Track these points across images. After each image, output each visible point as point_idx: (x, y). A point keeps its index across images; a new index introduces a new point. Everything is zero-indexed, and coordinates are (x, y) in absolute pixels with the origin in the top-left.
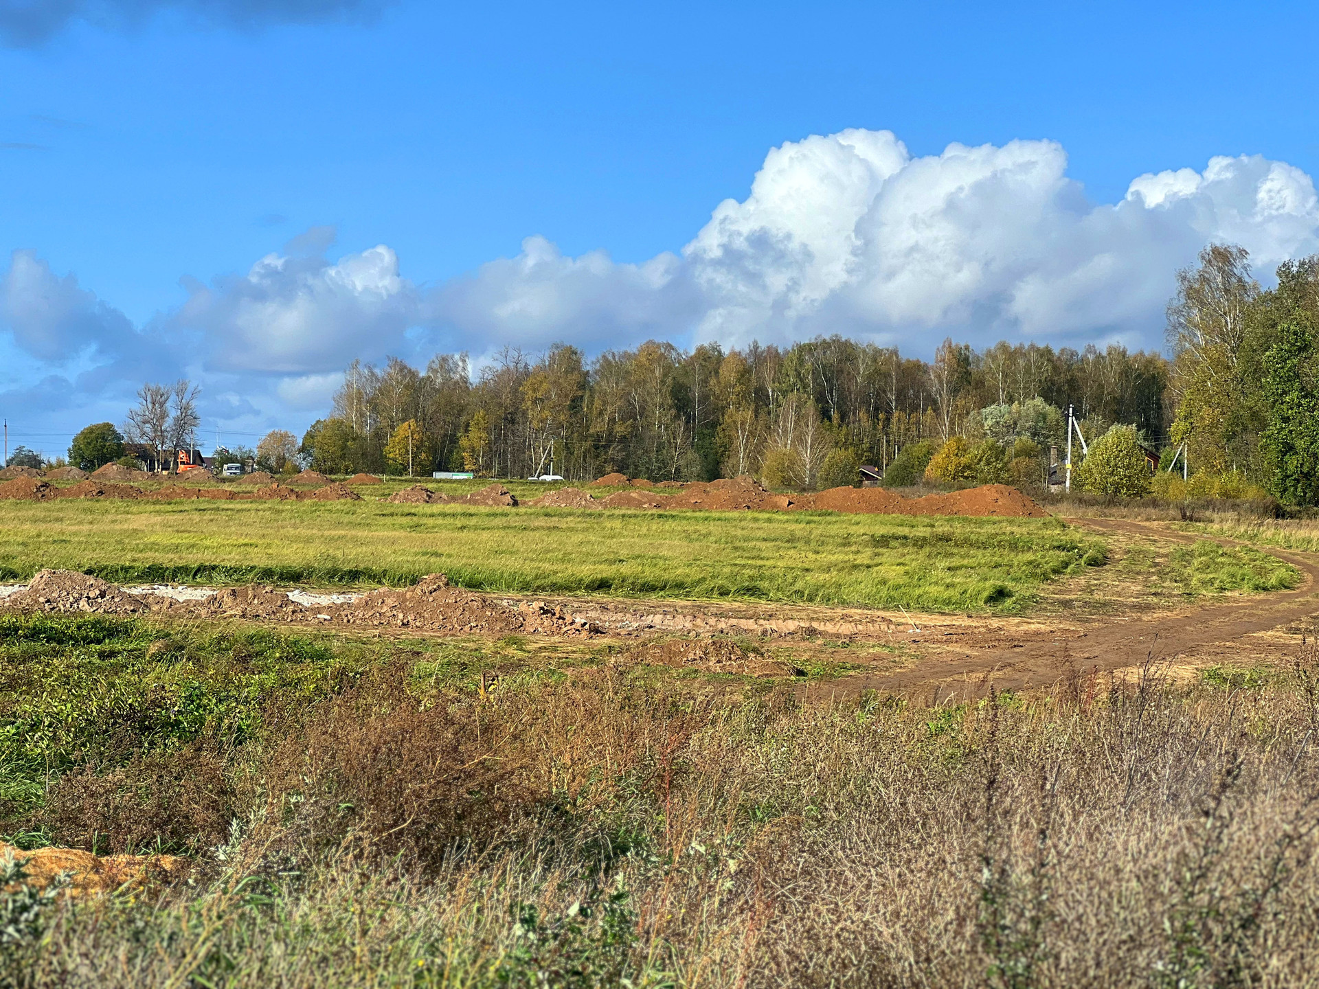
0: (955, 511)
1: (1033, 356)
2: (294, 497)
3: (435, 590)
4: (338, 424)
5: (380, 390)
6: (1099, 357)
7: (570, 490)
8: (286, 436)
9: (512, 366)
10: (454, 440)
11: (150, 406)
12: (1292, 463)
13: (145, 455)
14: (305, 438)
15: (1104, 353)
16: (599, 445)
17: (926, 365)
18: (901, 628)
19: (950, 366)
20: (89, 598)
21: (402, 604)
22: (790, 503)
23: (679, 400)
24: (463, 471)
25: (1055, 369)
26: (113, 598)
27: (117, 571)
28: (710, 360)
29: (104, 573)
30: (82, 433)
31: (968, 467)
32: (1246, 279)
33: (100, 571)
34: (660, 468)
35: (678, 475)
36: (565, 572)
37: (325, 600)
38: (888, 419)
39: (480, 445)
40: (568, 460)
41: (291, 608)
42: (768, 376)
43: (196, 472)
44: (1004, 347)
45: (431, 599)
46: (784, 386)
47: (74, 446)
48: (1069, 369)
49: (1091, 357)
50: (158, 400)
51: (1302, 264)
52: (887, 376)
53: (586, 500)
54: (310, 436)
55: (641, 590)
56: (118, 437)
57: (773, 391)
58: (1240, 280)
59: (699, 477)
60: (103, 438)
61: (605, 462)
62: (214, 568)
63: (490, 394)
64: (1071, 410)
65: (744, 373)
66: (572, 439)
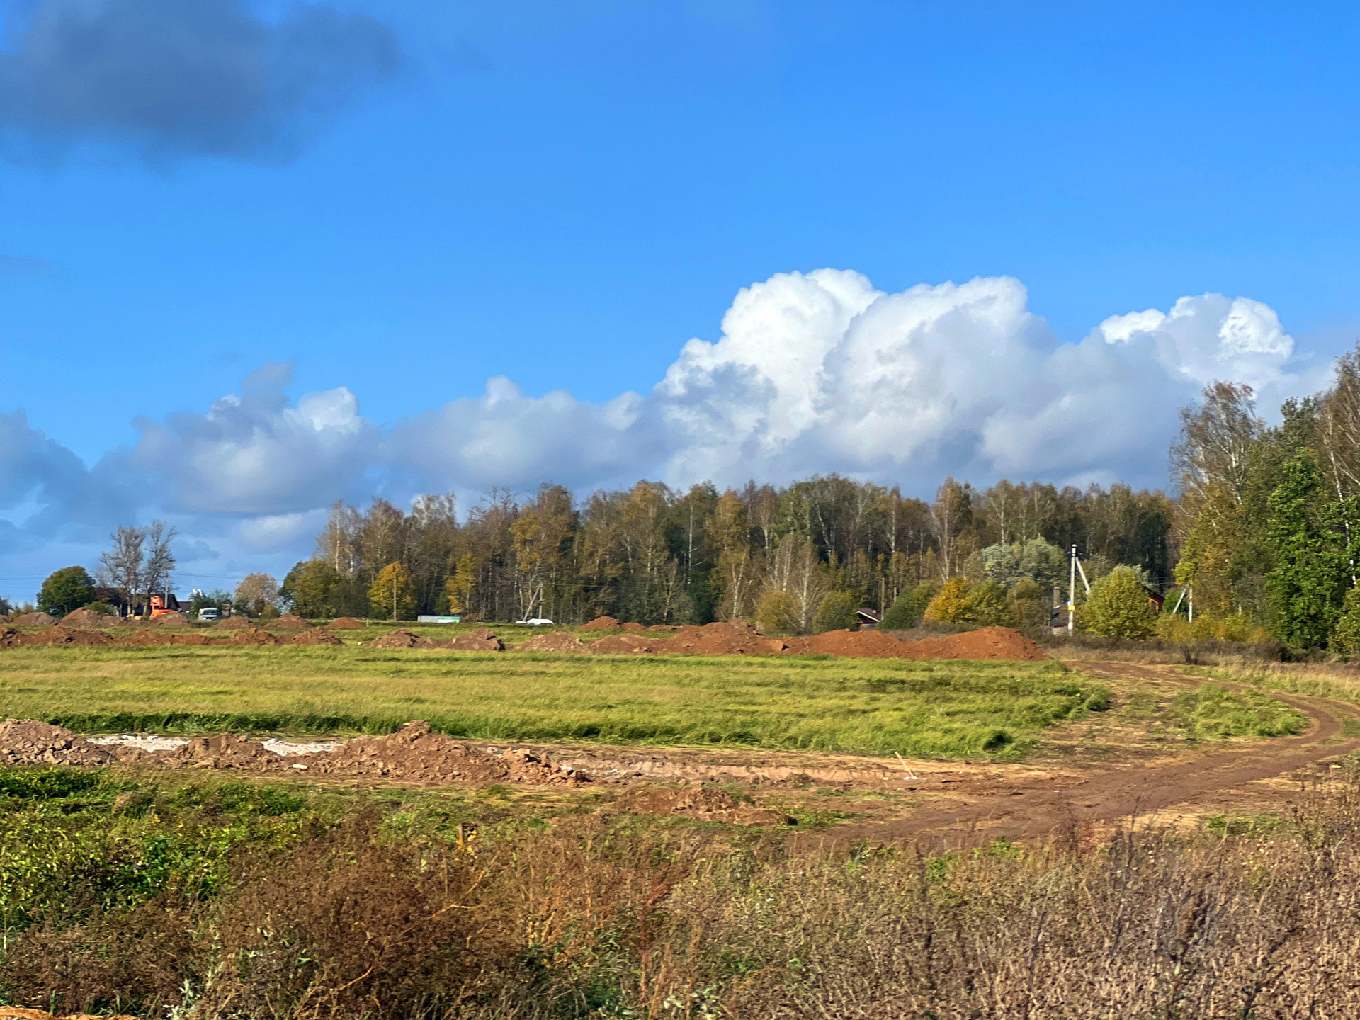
0: (955, 653)
1: (1037, 494)
2: (272, 643)
3: (417, 737)
4: (320, 567)
5: (364, 531)
6: (1103, 496)
7: (558, 634)
8: (264, 578)
9: (500, 505)
10: (440, 582)
11: (124, 548)
12: (1300, 604)
13: (118, 600)
14: (286, 581)
15: (1108, 492)
16: (589, 588)
17: (925, 504)
18: (897, 775)
19: (951, 505)
20: (54, 749)
21: (382, 753)
22: (785, 647)
23: (672, 541)
24: (449, 614)
25: (1059, 508)
26: (79, 749)
27: (84, 721)
28: (705, 499)
29: (70, 723)
30: (52, 577)
31: (968, 609)
32: (1250, 416)
33: (67, 721)
34: (652, 612)
35: (670, 619)
36: (551, 719)
37: (301, 749)
38: (887, 560)
39: (467, 588)
40: (557, 603)
41: (266, 757)
42: (764, 517)
43: (170, 617)
44: (1005, 486)
45: (412, 747)
46: (781, 527)
47: (44, 591)
48: (1072, 508)
49: (1094, 496)
50: (132, 541)
51: (1307, 401)
52: (885, 515)
53: (575, 644)
54: (291, 578)
55: (629, 737)
56: (89, 581)
57: (769, 532)
58: (1245, 417)
59: (692, 621)
60: (74, 582)
61: (596, 605)
62: (186, 717)
63: (478, 535)
64: (1074, 550)
65: (741, 513)
66: (562, 582)
